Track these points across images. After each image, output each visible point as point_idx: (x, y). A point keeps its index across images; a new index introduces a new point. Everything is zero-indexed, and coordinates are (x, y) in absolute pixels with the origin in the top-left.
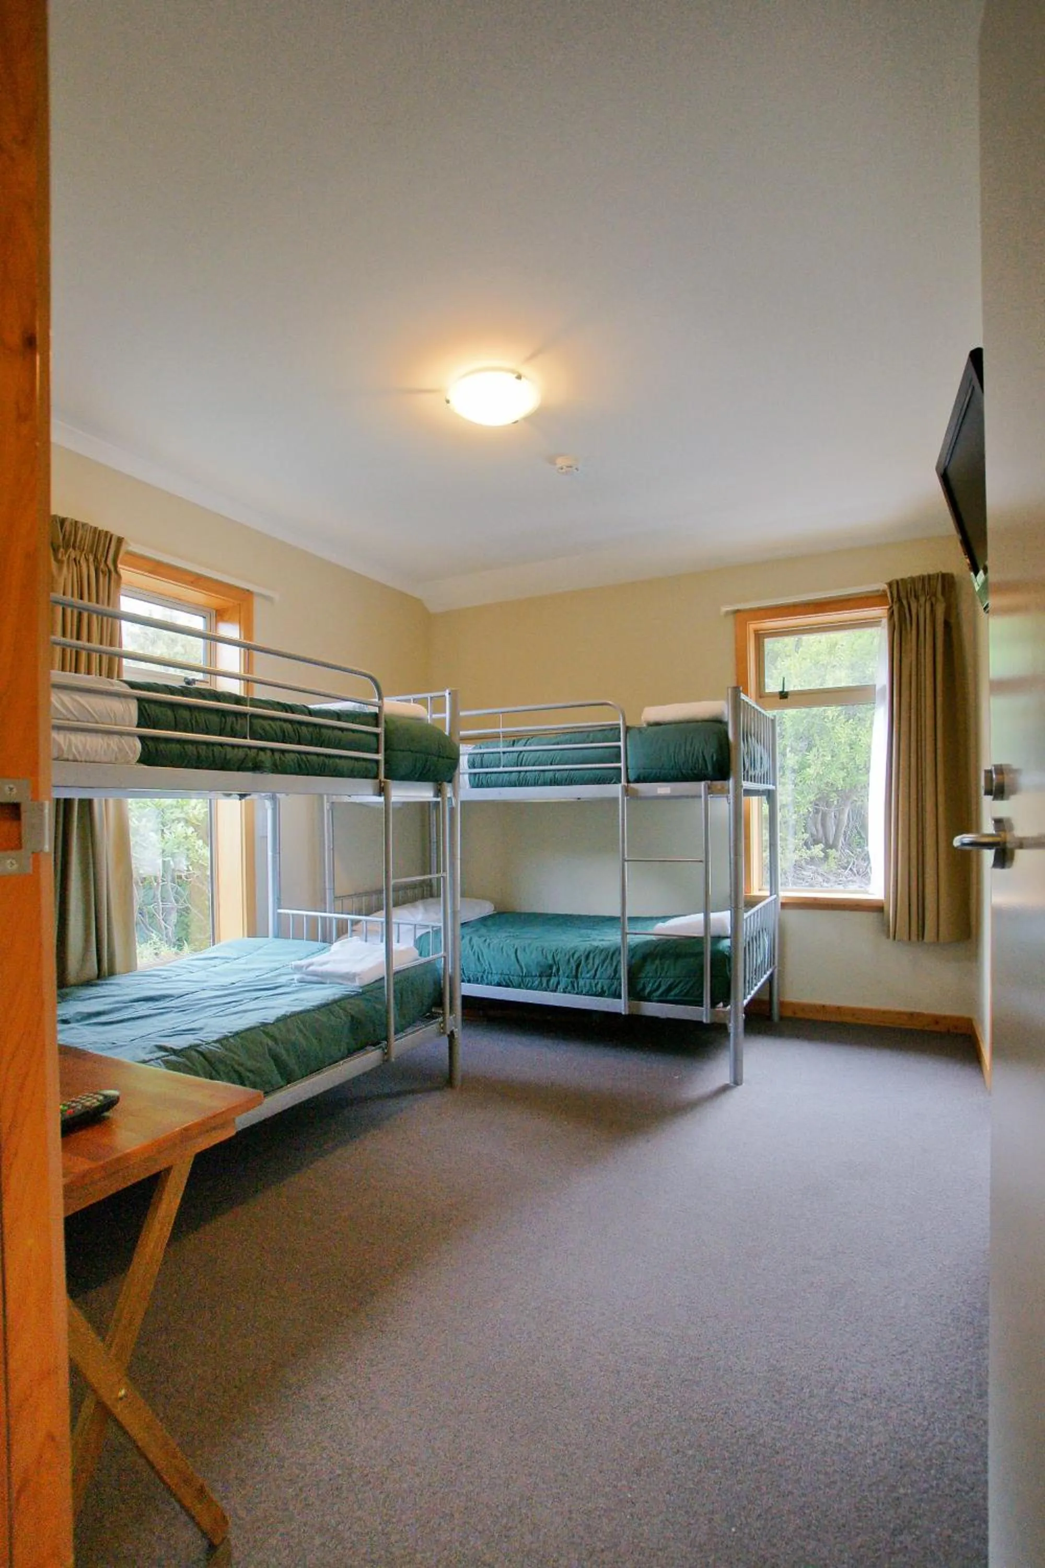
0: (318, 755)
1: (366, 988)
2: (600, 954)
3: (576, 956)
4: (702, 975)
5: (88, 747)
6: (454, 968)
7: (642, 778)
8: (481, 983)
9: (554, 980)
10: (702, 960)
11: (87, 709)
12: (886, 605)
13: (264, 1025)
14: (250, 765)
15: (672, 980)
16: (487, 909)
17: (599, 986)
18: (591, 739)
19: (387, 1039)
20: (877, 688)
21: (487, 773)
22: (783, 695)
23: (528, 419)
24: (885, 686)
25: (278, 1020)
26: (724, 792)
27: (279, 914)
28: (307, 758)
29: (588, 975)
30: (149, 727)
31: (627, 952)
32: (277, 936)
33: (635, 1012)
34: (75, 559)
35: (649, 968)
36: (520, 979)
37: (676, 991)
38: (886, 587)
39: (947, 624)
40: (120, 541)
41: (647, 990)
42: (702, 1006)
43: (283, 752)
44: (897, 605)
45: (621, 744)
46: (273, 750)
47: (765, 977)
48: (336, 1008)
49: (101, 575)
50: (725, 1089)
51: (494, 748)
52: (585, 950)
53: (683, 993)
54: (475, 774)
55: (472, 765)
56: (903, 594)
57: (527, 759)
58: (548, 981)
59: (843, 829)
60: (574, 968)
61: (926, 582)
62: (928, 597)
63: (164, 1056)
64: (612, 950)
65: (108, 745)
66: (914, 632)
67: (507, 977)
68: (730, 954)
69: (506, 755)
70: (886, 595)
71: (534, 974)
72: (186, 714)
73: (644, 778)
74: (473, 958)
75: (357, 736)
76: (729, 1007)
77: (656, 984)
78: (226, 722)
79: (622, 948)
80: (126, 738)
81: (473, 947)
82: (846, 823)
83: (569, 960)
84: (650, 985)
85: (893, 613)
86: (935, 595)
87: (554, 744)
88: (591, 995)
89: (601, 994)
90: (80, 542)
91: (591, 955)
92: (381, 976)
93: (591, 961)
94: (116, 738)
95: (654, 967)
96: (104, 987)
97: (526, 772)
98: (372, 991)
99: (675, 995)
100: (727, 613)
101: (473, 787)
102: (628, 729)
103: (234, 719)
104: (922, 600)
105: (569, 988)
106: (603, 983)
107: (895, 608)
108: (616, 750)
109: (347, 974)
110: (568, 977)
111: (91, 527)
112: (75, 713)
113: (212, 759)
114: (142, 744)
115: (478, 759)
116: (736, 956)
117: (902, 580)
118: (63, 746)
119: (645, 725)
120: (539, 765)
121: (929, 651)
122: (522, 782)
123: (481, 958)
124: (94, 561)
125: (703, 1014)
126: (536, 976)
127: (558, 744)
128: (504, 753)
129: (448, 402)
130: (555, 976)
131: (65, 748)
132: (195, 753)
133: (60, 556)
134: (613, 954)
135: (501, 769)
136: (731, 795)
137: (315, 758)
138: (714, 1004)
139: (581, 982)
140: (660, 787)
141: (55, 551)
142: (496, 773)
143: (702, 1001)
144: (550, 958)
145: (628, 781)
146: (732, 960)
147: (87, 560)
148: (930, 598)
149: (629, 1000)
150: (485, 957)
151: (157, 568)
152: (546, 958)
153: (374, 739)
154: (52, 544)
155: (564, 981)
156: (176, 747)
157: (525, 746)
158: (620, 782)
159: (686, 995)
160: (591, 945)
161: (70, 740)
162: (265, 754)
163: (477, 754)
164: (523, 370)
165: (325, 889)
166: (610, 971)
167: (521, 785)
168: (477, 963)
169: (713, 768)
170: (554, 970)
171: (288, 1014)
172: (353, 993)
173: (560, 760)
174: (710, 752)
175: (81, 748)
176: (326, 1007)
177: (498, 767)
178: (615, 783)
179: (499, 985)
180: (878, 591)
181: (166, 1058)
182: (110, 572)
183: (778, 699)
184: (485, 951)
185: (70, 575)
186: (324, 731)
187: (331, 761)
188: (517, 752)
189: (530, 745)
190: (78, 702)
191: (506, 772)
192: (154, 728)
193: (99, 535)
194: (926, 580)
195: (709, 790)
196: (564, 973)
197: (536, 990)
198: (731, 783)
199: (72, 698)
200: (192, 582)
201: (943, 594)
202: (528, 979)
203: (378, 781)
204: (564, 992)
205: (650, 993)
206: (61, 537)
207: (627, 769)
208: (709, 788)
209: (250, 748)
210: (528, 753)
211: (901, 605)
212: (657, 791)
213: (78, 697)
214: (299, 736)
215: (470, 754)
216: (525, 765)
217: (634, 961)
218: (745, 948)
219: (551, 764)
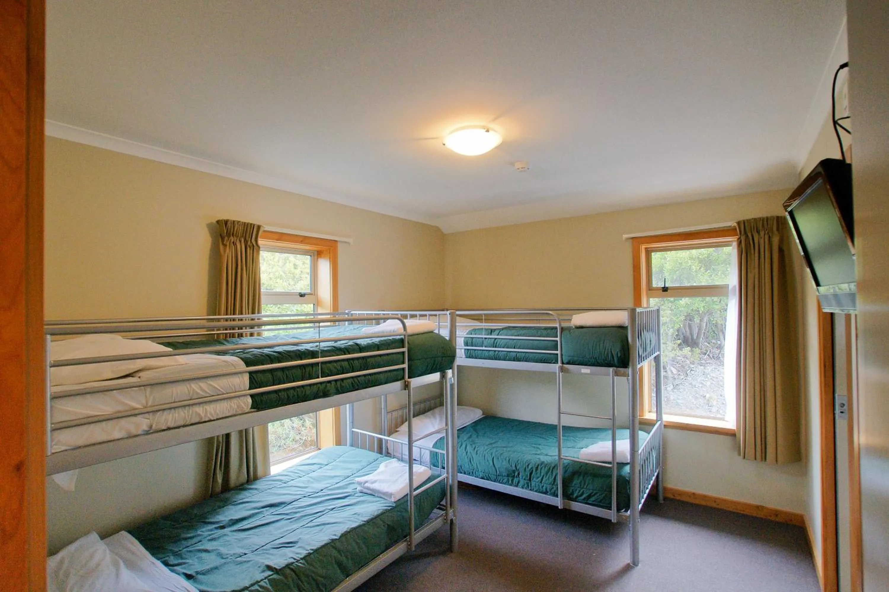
0: (365, 375)
1: (398, 503)
2: (545, 468)
3: (530, 467)
4: (611, 491)
5: (218, 411)
6: (453, 481)
7: (571, 361)
8: (472, 475)
9: (516, 480)
10: (611, 481)
11: (217, 388)
12: (737, 236)
13: (333, 540)
14: (322, 394)
15: (591, 491)
16: (477, 414)
17: (544, 488)
18: (539, 335)
19: (409, 534)
20: (730, 287)
21: (475, 350)
22: (665, 289)
23: (497, 148)
24: (735, 286)
25: (343, 535)
26: (625, 375)
27: (353, 431)
28: (358, 380)
29: (537, 481)
30: (256, 388)
31: (562, 467)
32: (352, 445)
33: (567, 508)
34: (233, 242)
35: (576, 481)
36: (495, 477)
37: (593, 499)
38: (736, 224)
39: (781, 251)
40: (259, 227)
41: (575, 495)
42: (611, 510)
43: (342, 380)
44: (744, 237)
45: (558, 339)
46: (336, 381)
47: (654, 478)
48: (379, 521)
49: (248, 249)
50: (628, 569)
51: (479, 335)
52: (536, 463)
53: (599, 500)
54: (468, 350)
55: (466, 344)
56: (748, 229)
57: (499, 344)
58: (512, 481)
59: (703, 331)
60: (529, 475)
61: (765, 222)
62: (766, 232)
63: (270, 576)
64: (553, 465)
65: (231, 406)
66: (757, 255)
67: (487, 475)
68: (629, 478)
69: (486, 340)
70: (736, 229)
71: (504, 475)
72: (280, 374)
73: (573, 362)
74: (467, 460)
75: (390, 357)
76: (629, 512)
77: (581, 492)
78: (305, 371)
79: (558, 464)
80: (242, 398)
81: (467, 453)
82: (705, 328)
83: (525, 469)
84: (577, 492)
85: (741, 242)
86: (772, 230)
87: (516, 336)
88: (539, 492)
89: (546, 493)
90: (237, 231)
91: (539, 467)
92: (406, 493)
93: (539, 471)
94: (235, 401)
95: (579, 481)
96: (250, 491)
97: (499, 351)
98: (402, 504)
99: (593, 501)
100: (627, 239)
101: (467, 357)
102: (562, 329)
103: (311, 368)
104: (762, 233)
105: (526, 486)
106: (546, 486)
107: (743, 238)
108: (555, 342)
109: (387, 493)
110: (525, 479)
111: (242, 222)
112: (208, 391)
113: (296, 397)
114: (252, 400)
115: (470, 341)
116: (634, 479)
117: (747, 220)
118: (201, 414)
119: (574, 327)
120: (507, 348)
121: (768, 266)
122: (496, 358)
123: (472, 461)
124: (244, 241)
125: (611, 515)
126: (505, 476)
127: (518, 336)
128: (485, 338)
129: (444, 145)
130: (516, 477)
131: (203, 415)
132: (286, 395)
133: (225, 243)
134: (554, 468)
135: (484, 348)
136: (630, 378)
137: (363, 378)
138: (619, 510)
139: (533, 484)
140: (583, 368)
141: (223, 239)
142: (480, 350)
143: (611, 507)
144: (513, 466)
145: (563, 363)
146: (631, 482)
147: (240, 242)
148: (768, 233)
149: (563, 499)
150: (474, 460)
151: (281, 237)
152: (511, 466)
153: (400, 356)
154: (221, 235)
155: (522, 482)
156: (274, 396)
157: (498, 335)
158: (557, 363)
159: (600, 502)
160: (539, 459)
161: (206, 409)
162: (331, 384)
163: (469, 337)
164: (491, 126)
165: (382, 409)
166: (551, 479)
167: (496, 359)
168: (469, 463)
169: (618, 360)
170: (516, 474)
171: (348, 530)
172: (389, 508)
173: (520, 346)
174: (616, 350)
175: (213, 412)
176: (372, 521)
177: (482, 346)
178: (554, 363)
179: (482, 478)
180: (730, 226)
181: (271, 577)
182: (253, 246)
183: (661, 291)
184: (474, 456)
185: (231, 252)
186: (369, 360)
187: (373, 377)
188: (493, 338)
189: (501, 335)
190: (211, 385)
191: (487, 350)
192: (260, 387)
193: (247, 225)
194: (765, 221)
195: (617, 374)
196: (522, 477)
197: (505, 484)
198: (630, 370)
199: (207, 384)
200: (302, 241)
201: (778, 229)
202: (500, 477)
203: (404, 381)
204: (522, 487)
205: (577, 497)
206: (225, 232)
207: (562, 355)
208: (616, 372)
209: (321, 383)
210: (500, 340)
211: (747, 236)
212: (581, 371)
213: (211, 382)
214: (353, 367)
215: (465, 338)
216: (498, 347)
217: (566, 475)
218: (640, 472)
219: (514, 348)
